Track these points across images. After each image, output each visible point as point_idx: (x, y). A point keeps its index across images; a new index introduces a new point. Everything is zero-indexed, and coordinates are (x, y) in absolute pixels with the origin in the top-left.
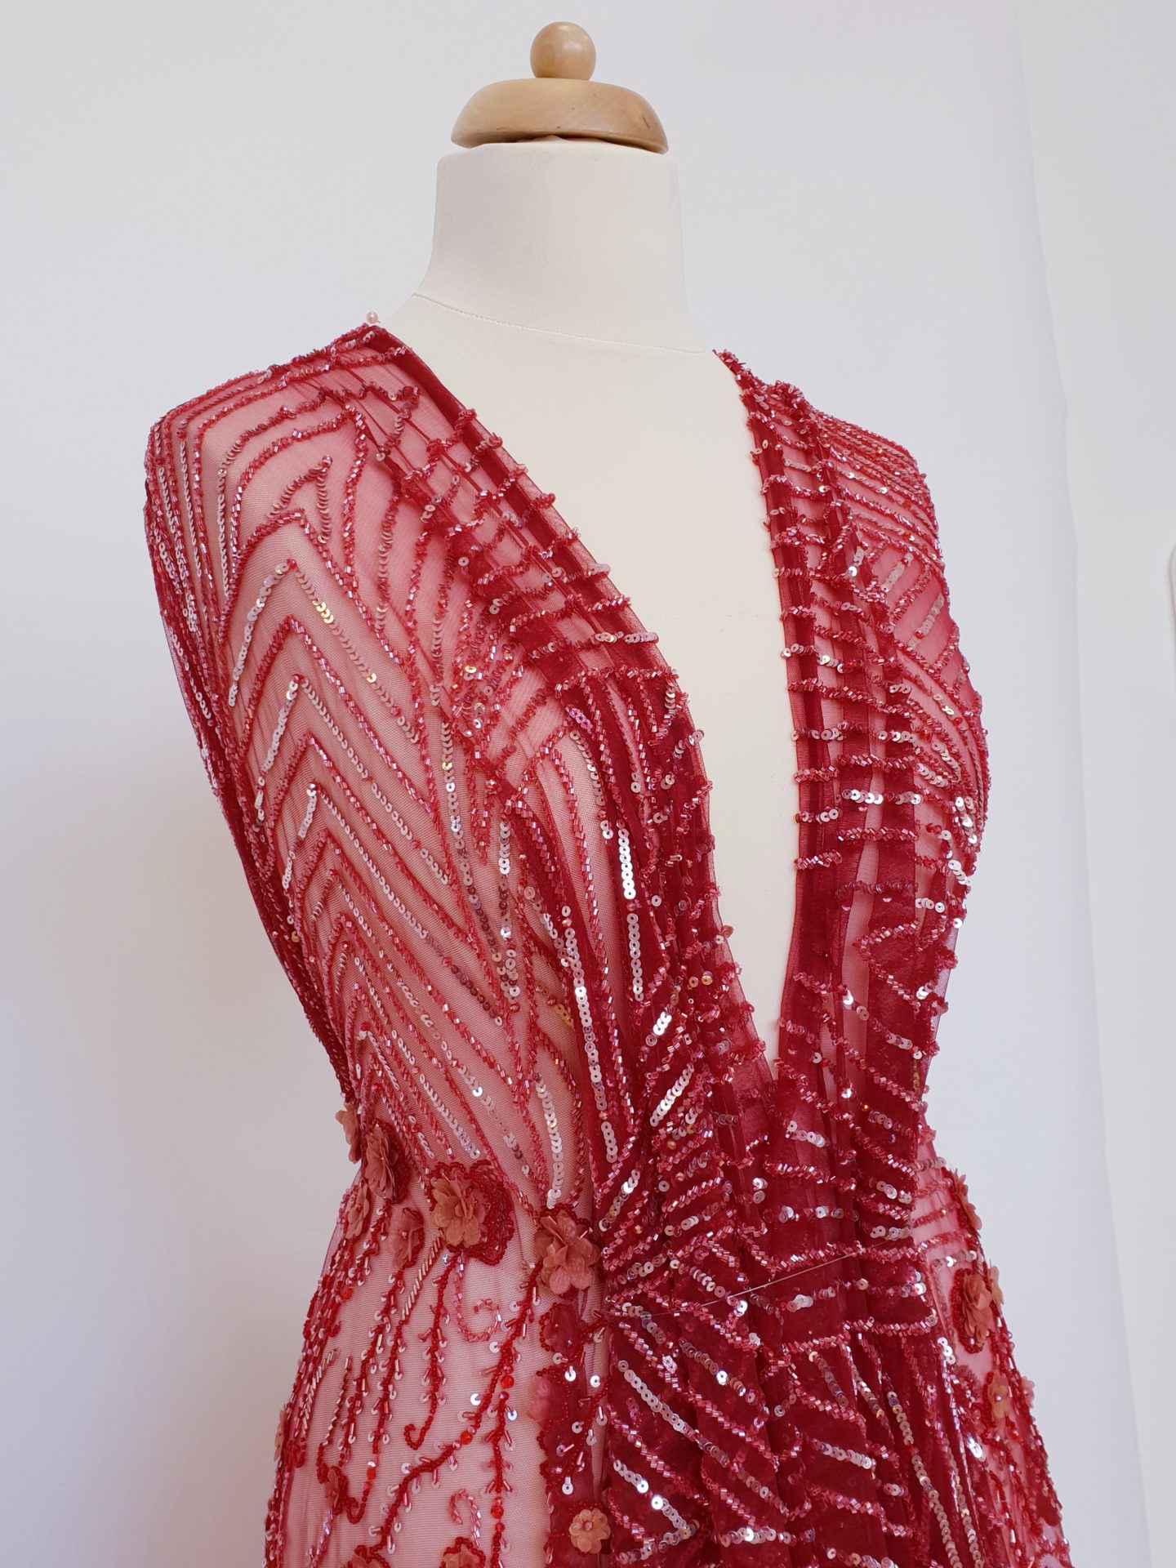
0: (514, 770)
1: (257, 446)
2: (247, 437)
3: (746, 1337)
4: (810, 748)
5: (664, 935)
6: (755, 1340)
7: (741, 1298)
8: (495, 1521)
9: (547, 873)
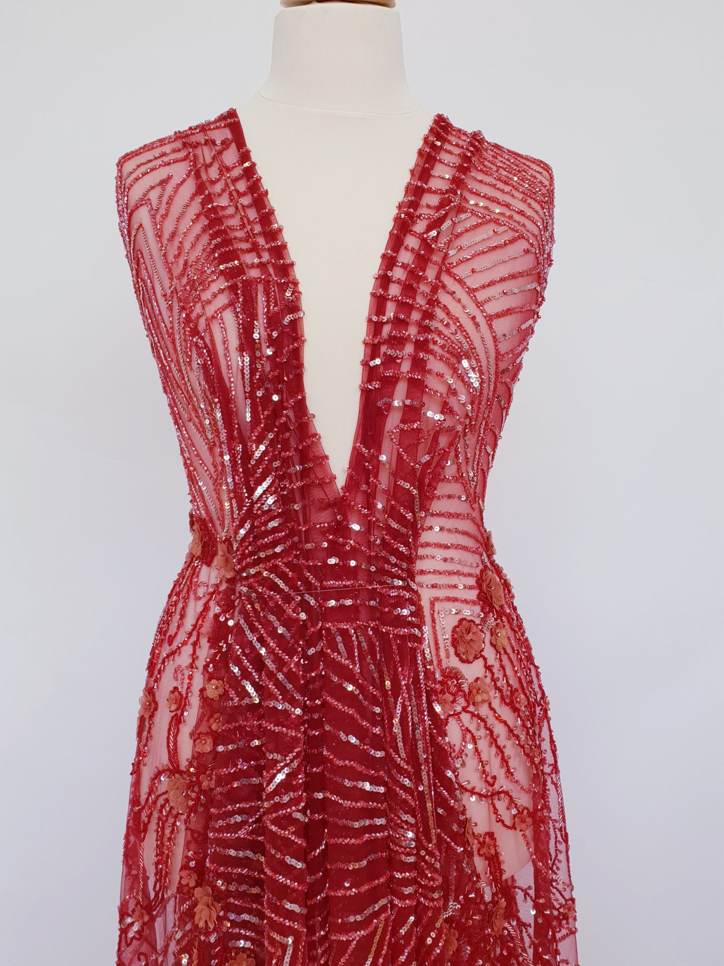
0: (202, 323)
1: (143, 169)
2: (139, 166)
3: (298, 614)
4: (375, 327)
5: (263, 411)
6: (303, 616)
7: (299, 595)
8: (189, 681)
9: (210, 376)
